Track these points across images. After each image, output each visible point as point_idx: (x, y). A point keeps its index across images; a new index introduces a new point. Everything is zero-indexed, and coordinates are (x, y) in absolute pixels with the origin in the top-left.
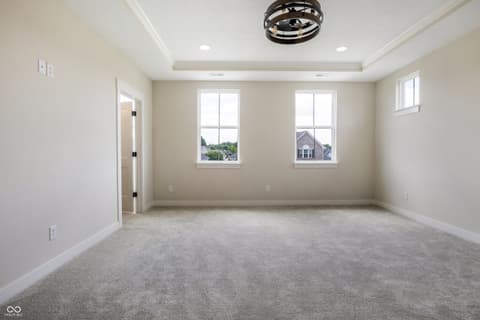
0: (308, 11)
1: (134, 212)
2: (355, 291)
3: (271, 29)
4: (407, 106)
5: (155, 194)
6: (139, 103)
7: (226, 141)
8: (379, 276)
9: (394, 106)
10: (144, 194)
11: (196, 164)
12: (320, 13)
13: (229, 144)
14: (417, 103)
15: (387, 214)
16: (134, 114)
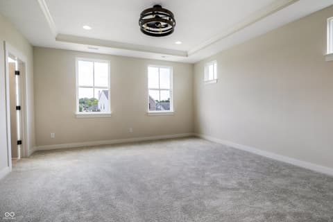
0: (168, 18)
1: (19, 158)
2: (199, 183)
3: (144, 26)
4: (210, 79)
5: (37, 141)
6: (21, 64)
7: (83, 97)
8: (208, 173)
9: (203, 79)
10: (28, 141)
11: (76, 115)
12: (174, 21)
13: (86, 99)
14: (216, 78)
15: (201, 140)
16: (17, 73)
